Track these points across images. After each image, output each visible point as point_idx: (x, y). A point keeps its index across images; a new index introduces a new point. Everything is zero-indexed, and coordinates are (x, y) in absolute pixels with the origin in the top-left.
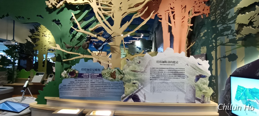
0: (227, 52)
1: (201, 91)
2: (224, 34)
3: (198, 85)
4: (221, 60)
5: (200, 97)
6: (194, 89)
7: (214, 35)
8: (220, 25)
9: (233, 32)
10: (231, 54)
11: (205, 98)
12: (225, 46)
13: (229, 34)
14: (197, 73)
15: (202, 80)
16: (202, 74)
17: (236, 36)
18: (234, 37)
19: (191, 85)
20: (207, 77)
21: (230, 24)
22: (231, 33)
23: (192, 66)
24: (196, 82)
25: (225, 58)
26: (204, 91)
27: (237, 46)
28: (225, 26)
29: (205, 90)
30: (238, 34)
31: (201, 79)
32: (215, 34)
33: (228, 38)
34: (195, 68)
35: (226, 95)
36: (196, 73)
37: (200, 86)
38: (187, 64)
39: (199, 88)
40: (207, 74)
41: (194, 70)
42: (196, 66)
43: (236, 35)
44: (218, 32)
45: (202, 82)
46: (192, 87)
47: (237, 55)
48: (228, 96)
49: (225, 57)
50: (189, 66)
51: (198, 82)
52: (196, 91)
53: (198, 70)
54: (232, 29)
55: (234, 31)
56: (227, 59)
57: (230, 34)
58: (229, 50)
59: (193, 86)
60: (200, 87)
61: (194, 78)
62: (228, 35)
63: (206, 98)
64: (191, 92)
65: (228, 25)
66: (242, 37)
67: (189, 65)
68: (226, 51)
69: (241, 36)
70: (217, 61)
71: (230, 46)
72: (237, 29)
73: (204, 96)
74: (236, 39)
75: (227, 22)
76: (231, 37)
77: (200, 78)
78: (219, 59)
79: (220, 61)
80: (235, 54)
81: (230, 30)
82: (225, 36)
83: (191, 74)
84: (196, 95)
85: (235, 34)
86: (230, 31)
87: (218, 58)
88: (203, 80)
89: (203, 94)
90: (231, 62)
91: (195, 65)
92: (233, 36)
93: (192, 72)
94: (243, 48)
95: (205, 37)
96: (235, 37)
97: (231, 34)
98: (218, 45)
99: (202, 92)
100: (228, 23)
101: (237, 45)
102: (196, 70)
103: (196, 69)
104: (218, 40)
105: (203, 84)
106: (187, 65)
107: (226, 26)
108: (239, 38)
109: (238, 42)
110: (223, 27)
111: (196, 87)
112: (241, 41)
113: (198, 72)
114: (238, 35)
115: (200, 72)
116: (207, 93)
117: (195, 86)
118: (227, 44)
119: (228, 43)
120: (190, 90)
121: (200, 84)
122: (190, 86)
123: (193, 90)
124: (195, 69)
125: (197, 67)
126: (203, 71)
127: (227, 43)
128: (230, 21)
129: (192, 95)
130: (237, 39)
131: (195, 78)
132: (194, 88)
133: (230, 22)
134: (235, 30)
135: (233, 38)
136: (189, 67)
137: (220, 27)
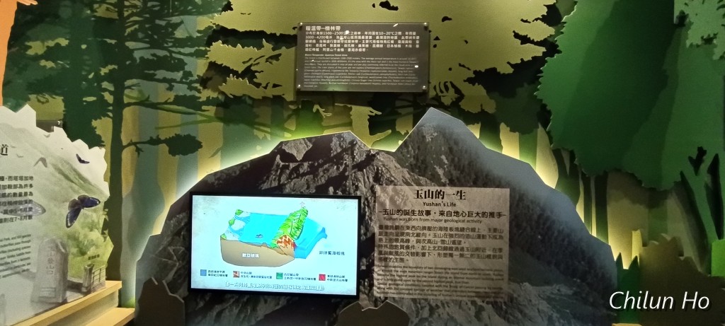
0: (163, 128)
1: (83, 253)
2: (155, 75)
3: (77, 235)
4: (138, 150)
5: (80, 278)
6: (62, 253)
7: (110, 67)
8: (141, 45)
9: (191, 78)
10: (178, 136)
11: (93, 275)
12: (159, 111)
13: (174, 81)
14: (75, 191)
15: (86, 216)
16: (86, 194)
17: (199, 91)
18: (193, 91)
19: (53, 241)
20: (100, 202)
21: (180, 53)
22: (184, 80)
23: (60, 166)
24: (69, 225)
25: (158, 144)
26: (91, 252)
27: (200, 118)
28: (161, 53)
29: (94, 247)
30: (205, 87)
31: (84, 211)
32: (116, 67)
33: (170, 88)
34: (67, 172)
35: (169, 248)
36: (70, 190)
37: (81, 238)
38: (43, 160)
39: (78, 246)
40: (101, 193)
41: (65, 183)
42: (72, 167)
43: (201, 88)
44: (128, 63)
45: (87, 221)
46: (57, 246)
47: (199, 139)
48: (174, 251)
49: (155, 142)
50: (49, 165)
51: (77, 224)
52: (70, 257)
53: (76, 181)
54: (187, 68)
55: (192, 76)
56: (164, 148)
57: (179, 80)
58: (172, 123)
59: (61, 243)
60: (81, 242)
61: (65, 210)
62: (173, 84)
63: (95, 274)
64: (52, 265)
65: (174, 55)
66: (218, 97)
67: (48, 161)
68: (160, 125)
69: (215, 95)
70: (122, 151)
71: (180, 115)
72: (204, 74)
73: (91, 270)
74: (200, 98)
75: (170, 44)
76: (182, 90)
77: (82, 210)
78: (129, 145)
79: (137, 153)
80: (194, 138)
81: (182, 72)
82: (159, 81)
83: (54, 198)
84: (69, 274)
85: (197, 85)
86: (180, 74)
87: (124, 143)
88: (90, 213)
89: (89, 262)
90: (177, 156)
91: (68, 163)
92: (191, 88)
93: (57, 188)
94: (220, 125)
95: (56, 64)
96: (197, 95)
97: (181, 82)
98: (129, 105)
99: (86, 257)
100: (174, 49)
101: (202, 115)
102: (72, 182)
103: (72, 177)
104: (129, 87)
105: (89, 228)
106: (40, 163)
107: (166, 56)
108: (208, 98)
109: (204, 108)
110: (154, 55)
111: (70, 243)
112: (215, 107)
113: (76, 187)
114: (206, 90)
115: (82, 187)
116: (98, 256)
117: (65, 239)
118: (166, 106)
119: (171, 103)
120: (50, 261)
121: (80, 230)
122: (52, 245)
123: (59, 257)
124: (67, 177)
125: (75, 170)
126: (90, 184)
127: (166, 103)
128: (183, 47)
129: (58, 276)
130: (203, 99)
131: (68, 211)
132: (64, 248)
133: (182, 50)
134: (198, 76)
135: (189, 93)
136: (51, 169)
137: (139, 50)
